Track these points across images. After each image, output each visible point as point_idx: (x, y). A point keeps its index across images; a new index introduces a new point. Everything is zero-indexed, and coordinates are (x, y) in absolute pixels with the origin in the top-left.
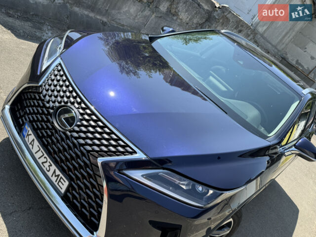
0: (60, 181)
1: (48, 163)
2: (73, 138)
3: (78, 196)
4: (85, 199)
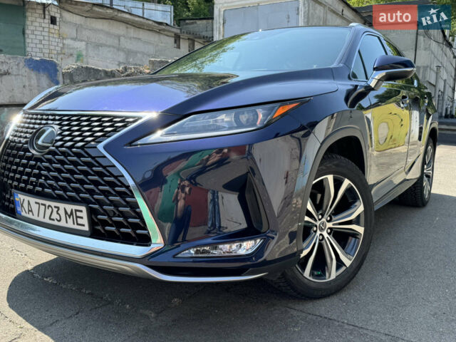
0: (77, 217)
1: (55, 210)
2: (60, 149)
3: (105, 217)
4: (115, 213)
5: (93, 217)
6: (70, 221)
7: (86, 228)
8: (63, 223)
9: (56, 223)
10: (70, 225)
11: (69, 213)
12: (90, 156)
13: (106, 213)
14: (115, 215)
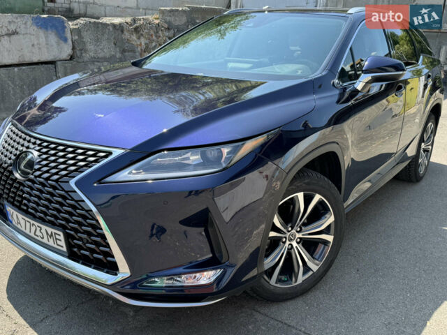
0: (56, 239)
1: (38, 229)
2: (38, 179)
3: (80, 243)
4: (88, 241)
5: (70, 240)
6: (51, 240)
7: (65, 249)
8: (45, 241)
9: (39, 239)
10: (51, 243)
11: (50, 233)
12: (63, 190)
13: (80, 239)
14: (88, 242)
